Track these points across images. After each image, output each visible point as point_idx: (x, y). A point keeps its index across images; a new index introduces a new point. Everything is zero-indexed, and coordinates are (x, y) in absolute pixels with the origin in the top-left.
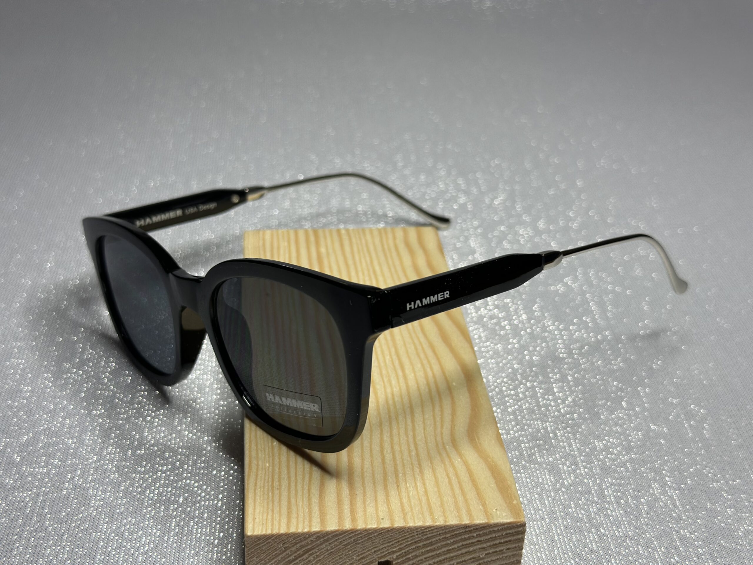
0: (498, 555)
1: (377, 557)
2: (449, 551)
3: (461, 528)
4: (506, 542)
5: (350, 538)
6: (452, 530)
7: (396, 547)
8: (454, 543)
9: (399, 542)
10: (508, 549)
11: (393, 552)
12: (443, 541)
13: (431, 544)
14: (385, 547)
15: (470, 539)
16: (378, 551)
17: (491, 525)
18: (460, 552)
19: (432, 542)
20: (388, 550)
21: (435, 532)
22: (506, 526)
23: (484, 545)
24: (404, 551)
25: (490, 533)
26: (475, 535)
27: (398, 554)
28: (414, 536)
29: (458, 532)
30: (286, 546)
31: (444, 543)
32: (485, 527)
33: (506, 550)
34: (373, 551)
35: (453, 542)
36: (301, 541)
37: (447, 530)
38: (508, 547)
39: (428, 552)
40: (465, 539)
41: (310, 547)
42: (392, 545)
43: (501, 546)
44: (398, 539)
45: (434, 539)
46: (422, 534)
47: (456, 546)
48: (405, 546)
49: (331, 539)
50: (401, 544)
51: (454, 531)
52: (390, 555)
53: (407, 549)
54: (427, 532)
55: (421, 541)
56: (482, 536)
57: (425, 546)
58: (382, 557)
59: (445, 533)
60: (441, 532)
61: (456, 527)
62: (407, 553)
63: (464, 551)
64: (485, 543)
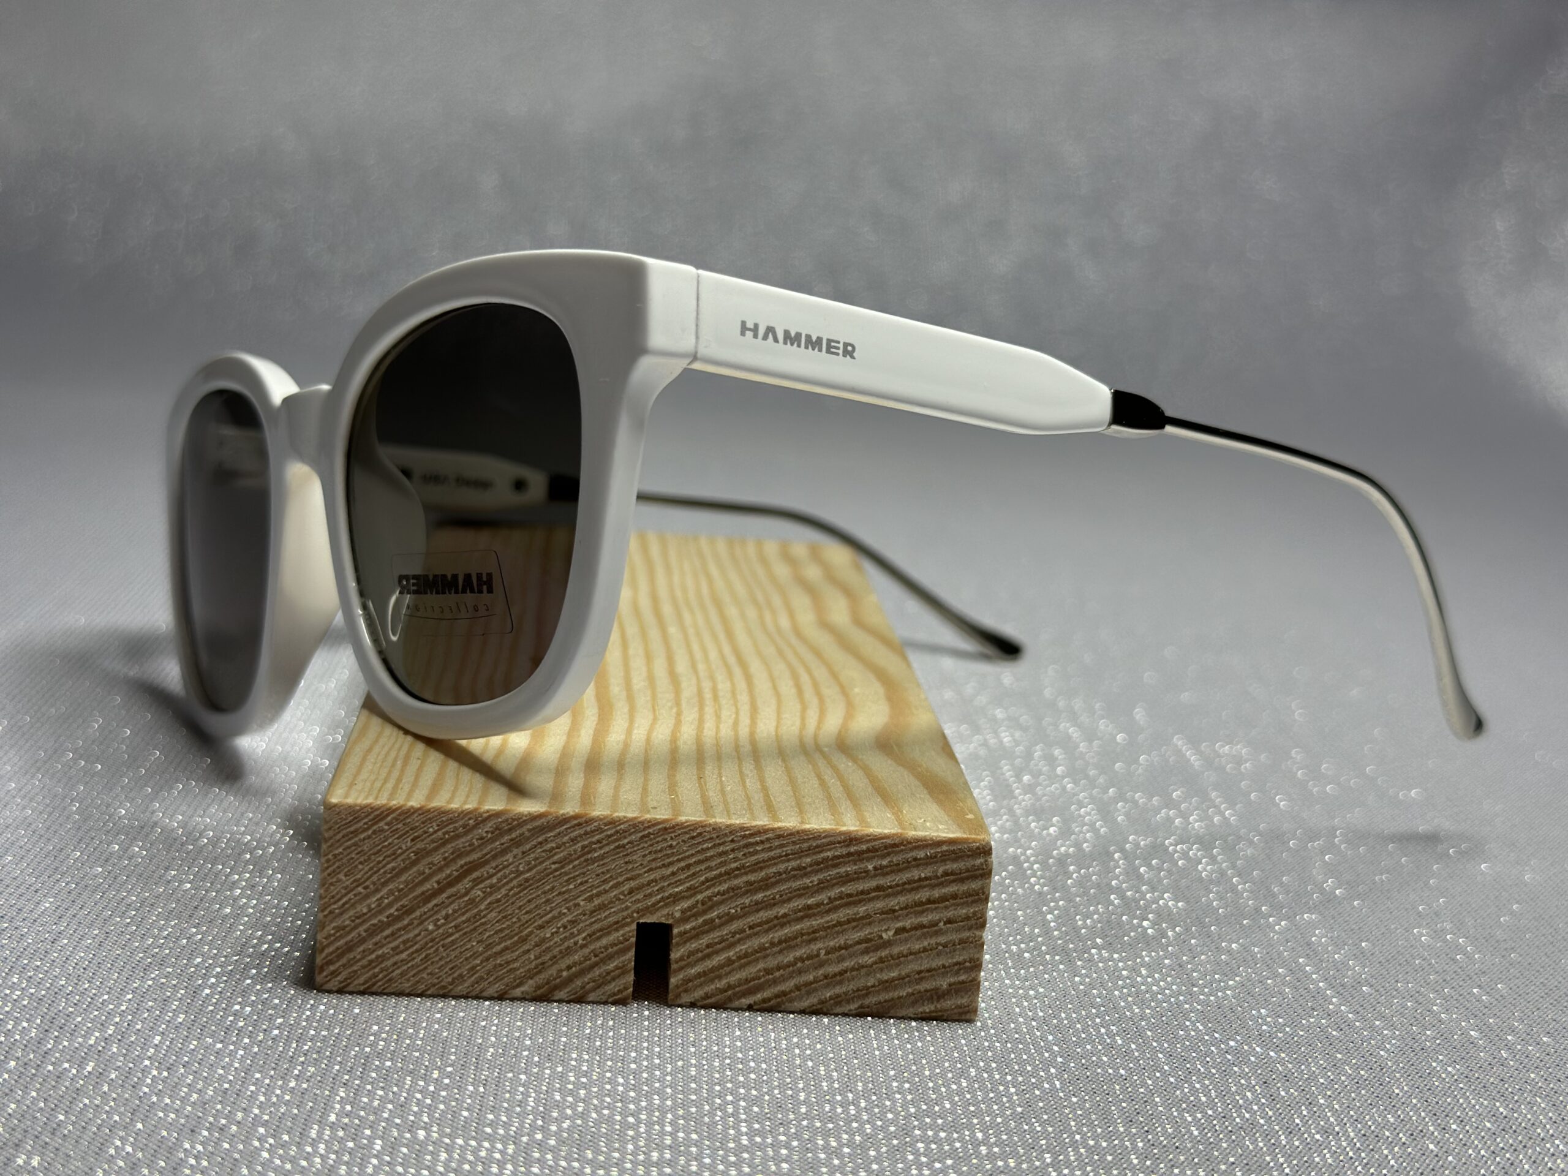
0: (924, 936)
1: (634, 907)
2: (808, 912)
3: (839, 842)
4: (943, 899)
5: (573, 840)
6: (817, 847)
7: (681, 882)
8: (822, 886)
9: (688, 866)
10: (949, 921)
11: (676, 898)
12: (794, 876)
13: (765, 884)
14: (655, 881)
15: (858, 879)
16: (640, 888)
17: (909, 843)
18: (834, 917)
19: (768, 878)
20: (662, 889)
21: (777, 847)
22: (945, 848)
23: (893, 903)
24: (700, 897)
25: (908, 865)
26: (870, 867)
27: (685, 904)
28: (725, 853)
29: (829, 854)
30: (420, 845)
31: (797, 884)
32: (895, 845)
33: (945, 924)
34: (626, 887)
35: (821, 882)
36: (458, 837)
37: (805, 845)
38: (950, 914)
39: (759, 906)
40: (847, 879)
41: (475, 856)
42: (673, 874)
43: (932, 910)
44: (688, 857)
45: (774, 870)
46: (746, 850)
47: (822, 897)
48: (703, 883)
49: (528, 839)
50: (694, 874)
51: (820, 849)
52: (666, 905)
53: (708, 893)
54: (757, 843)
55: (742, 870)
56: (887, 874)
57: (752, 888)
58: (648, 910)
59: (800, 854)
60: (789, 849)
61: (825, 837)
62: (709, 905)
63: (843, 914)
64: (895, 895)
